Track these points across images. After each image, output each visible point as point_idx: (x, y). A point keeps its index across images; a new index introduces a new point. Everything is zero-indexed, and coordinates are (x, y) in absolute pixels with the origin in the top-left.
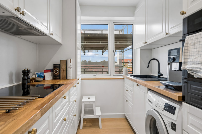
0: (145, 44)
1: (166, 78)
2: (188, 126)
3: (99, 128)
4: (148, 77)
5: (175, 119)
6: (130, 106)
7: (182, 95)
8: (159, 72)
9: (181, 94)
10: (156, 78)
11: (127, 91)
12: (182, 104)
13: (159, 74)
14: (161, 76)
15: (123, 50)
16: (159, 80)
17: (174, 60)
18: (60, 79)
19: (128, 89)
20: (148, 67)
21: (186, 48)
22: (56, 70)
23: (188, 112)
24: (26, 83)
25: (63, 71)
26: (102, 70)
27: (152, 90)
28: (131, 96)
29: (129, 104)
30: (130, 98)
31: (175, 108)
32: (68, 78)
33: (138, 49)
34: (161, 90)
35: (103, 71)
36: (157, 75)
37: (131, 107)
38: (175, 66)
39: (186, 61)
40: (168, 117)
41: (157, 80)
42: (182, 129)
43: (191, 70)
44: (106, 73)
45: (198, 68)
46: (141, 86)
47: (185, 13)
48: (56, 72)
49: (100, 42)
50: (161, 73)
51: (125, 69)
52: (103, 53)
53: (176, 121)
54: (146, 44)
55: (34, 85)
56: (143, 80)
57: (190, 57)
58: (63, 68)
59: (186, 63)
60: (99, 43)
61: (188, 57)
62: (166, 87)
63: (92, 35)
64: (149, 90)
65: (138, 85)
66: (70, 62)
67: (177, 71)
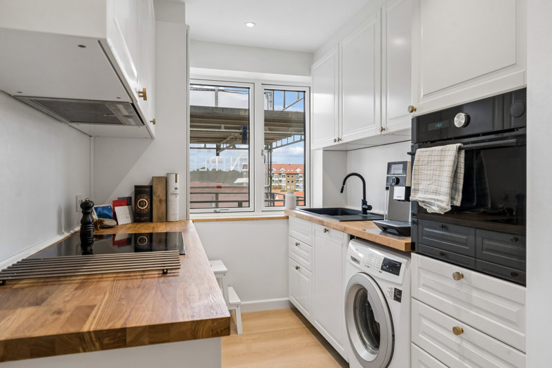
0: (337, 143)
1: (383, 216)
2: (420, 289)
3: (237, 333)
4: (340, 212)
5: (401, 283)
6: (305, 278)
7: (410, 242)
8: (364, 202)
9: (409, 240)
10: (358, 214)
11: (297, 245)
12: (410, 256)
13: (364, 206)
14: (368, 211)
15: (271, 144)
16: (365, 219)
17: (397, 182)
18: (151, 220)
19: (298, 242)
20: (342, 192)
21: (417, 168)
22: (142, 201)
23: (419, 268)
24: (92, 232)
25: (158, 203)
26: (217, 198)
27: (358, 238)
28: (307, 254)
29: (301, 274)
30: (304, 261)
31: (400, 264)
32: (171, 218)
33: (319, 151)
34: (376, 237)
35: (219, 200)
36: (360, 209)
37: (308, 280)
38: (399, 192)
39: (417, 188)
40: (389, 282)
41: (361, 218)
42: (411, 297)
43: (423, 202)
44: (237, 204)
45: (432, 199)
46: (333, 232)
47: (415, 110)
48: (142, 204)
49: (223, 126)
50: (368, 204)
51: (290, 195)
52: (220, 153)
53: (401, 285)
54: (340, 142)
55: (101, 237)
56: (335, 218)
57: (422, 182)
58: (159, 196)
59: (417, 190)
60: (220, 128)
61: (420, 182)
62: (383, 231)
63: (208, 111)
64: (352, 237)
65: (326, 230)
66: (176, 182)
67: (403, 201)
